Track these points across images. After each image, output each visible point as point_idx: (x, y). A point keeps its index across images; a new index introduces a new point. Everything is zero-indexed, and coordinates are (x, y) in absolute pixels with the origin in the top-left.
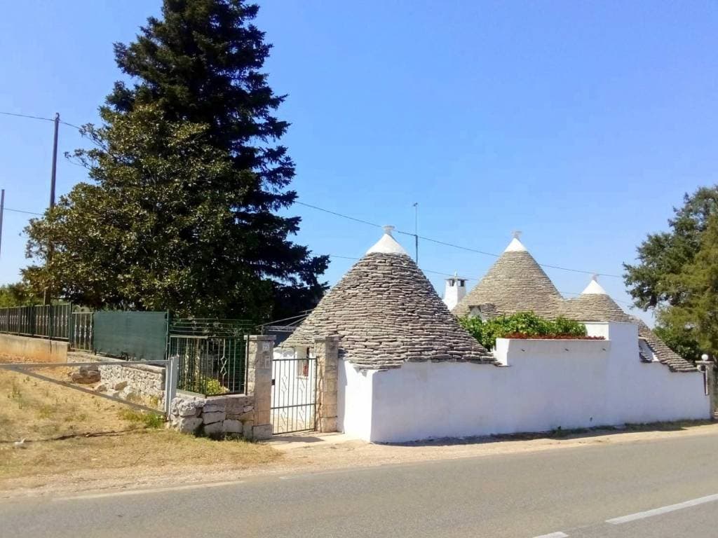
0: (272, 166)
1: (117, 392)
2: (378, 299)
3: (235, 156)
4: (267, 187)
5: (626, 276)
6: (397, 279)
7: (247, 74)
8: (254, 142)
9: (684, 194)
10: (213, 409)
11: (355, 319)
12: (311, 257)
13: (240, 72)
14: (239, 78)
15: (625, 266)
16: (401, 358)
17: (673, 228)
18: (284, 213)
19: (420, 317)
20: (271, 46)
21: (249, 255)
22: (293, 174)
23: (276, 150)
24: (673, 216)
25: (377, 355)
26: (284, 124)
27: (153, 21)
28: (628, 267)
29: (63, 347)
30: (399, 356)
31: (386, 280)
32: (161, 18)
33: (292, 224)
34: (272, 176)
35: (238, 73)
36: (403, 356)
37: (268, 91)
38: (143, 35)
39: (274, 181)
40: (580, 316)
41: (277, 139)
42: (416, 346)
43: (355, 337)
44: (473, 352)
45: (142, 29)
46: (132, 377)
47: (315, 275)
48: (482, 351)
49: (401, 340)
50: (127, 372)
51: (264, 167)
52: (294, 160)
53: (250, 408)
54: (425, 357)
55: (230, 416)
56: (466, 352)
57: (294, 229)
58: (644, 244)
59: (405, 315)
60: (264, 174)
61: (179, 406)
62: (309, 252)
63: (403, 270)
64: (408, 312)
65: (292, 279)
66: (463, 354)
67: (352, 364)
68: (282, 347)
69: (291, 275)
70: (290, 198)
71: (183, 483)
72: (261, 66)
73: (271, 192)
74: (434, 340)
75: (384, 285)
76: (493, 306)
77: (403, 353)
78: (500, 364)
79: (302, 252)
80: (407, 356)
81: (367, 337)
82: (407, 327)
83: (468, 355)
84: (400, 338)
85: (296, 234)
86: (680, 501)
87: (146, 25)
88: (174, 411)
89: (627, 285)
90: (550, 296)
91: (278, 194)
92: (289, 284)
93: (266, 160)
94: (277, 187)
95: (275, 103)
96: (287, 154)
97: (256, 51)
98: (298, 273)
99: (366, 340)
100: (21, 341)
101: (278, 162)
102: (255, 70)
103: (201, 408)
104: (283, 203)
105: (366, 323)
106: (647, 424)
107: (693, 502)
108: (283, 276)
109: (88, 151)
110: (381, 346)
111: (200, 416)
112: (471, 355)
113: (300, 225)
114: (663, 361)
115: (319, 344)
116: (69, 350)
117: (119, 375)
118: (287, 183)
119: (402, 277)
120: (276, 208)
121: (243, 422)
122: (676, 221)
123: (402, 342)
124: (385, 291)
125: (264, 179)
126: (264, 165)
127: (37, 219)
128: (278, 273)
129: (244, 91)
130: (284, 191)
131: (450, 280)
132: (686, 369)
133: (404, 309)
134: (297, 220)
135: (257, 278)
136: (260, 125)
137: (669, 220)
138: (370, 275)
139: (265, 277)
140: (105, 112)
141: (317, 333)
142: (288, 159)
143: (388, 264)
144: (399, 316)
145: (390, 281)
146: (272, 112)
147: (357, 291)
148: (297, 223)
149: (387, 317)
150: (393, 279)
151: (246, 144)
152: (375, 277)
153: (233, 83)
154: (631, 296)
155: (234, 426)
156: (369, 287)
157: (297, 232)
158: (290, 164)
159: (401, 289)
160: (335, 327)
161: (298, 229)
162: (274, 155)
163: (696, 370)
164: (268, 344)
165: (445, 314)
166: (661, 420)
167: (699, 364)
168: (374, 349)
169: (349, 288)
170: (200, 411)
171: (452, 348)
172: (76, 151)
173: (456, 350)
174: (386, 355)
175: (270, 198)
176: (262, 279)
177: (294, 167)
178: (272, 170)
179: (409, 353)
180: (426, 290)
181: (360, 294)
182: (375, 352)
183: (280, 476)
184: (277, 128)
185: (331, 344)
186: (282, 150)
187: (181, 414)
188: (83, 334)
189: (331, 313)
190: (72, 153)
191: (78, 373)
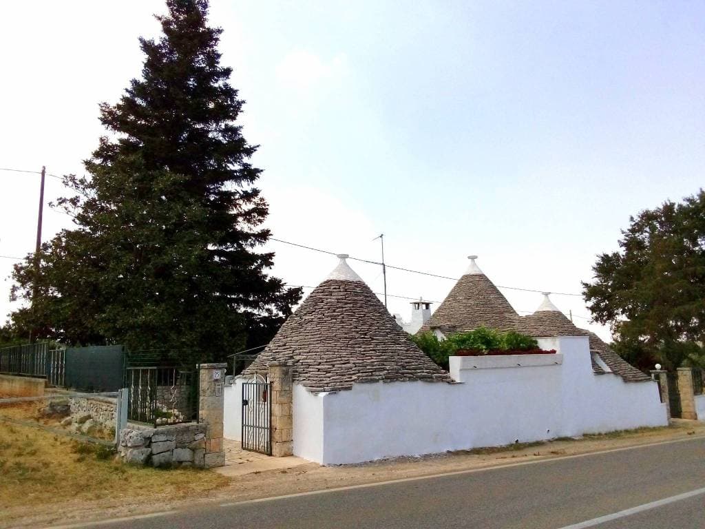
0: (247, 207)
1: (80, 425)
2: (332, 323)
3: (212, 199)
4: (242, 226)
5: (584, 294)
6: (350, 304)
7: (223, 127)
8: (229, 186)
9: (629, 217)
10: (163, 438)
11: (310, 344)
12: (285, 290)
13: (217, 125)
14: (216, 130)
15: (584, 284)
16: (352, 379)
17: (624, 248)
18: (259, 249)
19: (373, 339)
20: (244, 102)
21: (225, 289)
22: (267, 213)
23: (250, 192)
24: (622, 238)
25: (329, 377)
26: (257, 171)
27: (135, 82)
28: (586, 285)
29: (41, 383)
30: (351, 378)
31: (340, 305)
32: (142, 80)
33: (267, 259)
34: (247, 215)
35: (214, 125)
36: (354, 377)
37: (242, 141)
38: (128, 95)
39: (249, 221)
40: (535, 332)
41: (251, 184)
42: (368, 367)
43: (309, 361)
44: (425, 371)
45: (127, 90)
46: (95, 410)
47: (290, 305)
48: (435, 369)
49: (352, 362)
50: (92, 405)
51: (240, 209)
52: (267, 201)
53: (202, 436)
54: (377, 378)
55: (181, 445)
56: (418, 371)
57: (270, 264)
58: (598, 264)
59: (358, 338)
60: (240, 214)
61: (127, 437)
62: (283, 285)
63: (357, 294)
64: (361, 334)
65: (268, 310)
66: (416, 373)
67: (305, 388)
68: (244, 374)
69: (267, 307)
70: (264, 236)
71: (114, 516)
72: (235, 119)
73: (246, 230)
74: (386, 360)
75: (337, 310)
76: (454, 327)
77: (354, 374)
78: (452, 381)
79: (276, 284)
80: (358, 377)
81: (320, 361)
82: (360, 349)
83: (419, 374)
84: (353, 360)
85: (270, 268)
86: (616, 511)
87: (130, 87)
88: (123, 442)
89: (586, 301)
90: (507, 315)
91: (252, 232)
92: (266, 314)
93: (241, 202)
94: (252, 226)
95: (249, 152)
96: (260, 195)
97: (231, 106)
98: (274, 304)
99: (320, 364)
100: (8, 381)
101: (252, 203)
102: (230, 123)
103: (150, 438)
104: (258, 241)
105: (320, 348)
106: (606, 434)
107: (627, 512)
108: (260, 308)
109: (69, 199)
110: (334, 369)
111: (149, 446)
112: (423, 374)
113: (274, 260)
114: (616, 371)
115: (273, 369)
116: (46, 386)
117: (84, 409)
118: (261, 221)
119: (355, 302)
120: (252, 245)
121: (194, 450)
122: (626, 242)
123: (354, 363)
124: (338, 316)
125: (240, 219)
126: (240, 207)
127: (21, 264)
128: (255, 305)
129: (220, 141)
130: (257, 229)
131: (415, 303)
132: (640, 379)
133: (357, 332)
134: (271, 255)
135: (234, 311)
136: (236, 171)
137: (619, 241)
138: (325, 301)
139: (242, 309)
140: (89, 165)
141: (274, 359)
142: (262, 199)
143: (342, 290)
144: (352, 338)
145: (344, 306)
146: (246, 160)
147: (313, 317)
148: (272, 259)
149: (341, 341)
150: (346, 303)
151: (223, 189)
152: (330, 302)
153: (210, 135)
154: (590, 312)
155: (185, 454)
156: (323, 312)
157: (272, 267)
158: (264, 204)
159: (354, 313)
160: (291, 352)
161: (272, 264)
162: (247, 196)
163: (649, 380)
164: (219, 372)
165: (398, 334)
166: (619, 429)
167: (653, 373)
168: (327, 372)
169: (305, 314)
170: (149, 442)
171: (404, 367)
172: (58, 200)
173: (407, 369)
174: (338, 377)
175: (246, 236)
176: (239, 311)
177: (267, 207)
178: (247, 210)
179: (360, 374)
180: (379, 313)
181: (316, 320)
182: (328, 375)
183: (219, 503)
184: (250, 174)
185: (284, 368)
186: (255, 192)
187: (129, 445)
188: (58, 370)
189: (289, 339)
190: (56, 203)
191: (48, 408)
